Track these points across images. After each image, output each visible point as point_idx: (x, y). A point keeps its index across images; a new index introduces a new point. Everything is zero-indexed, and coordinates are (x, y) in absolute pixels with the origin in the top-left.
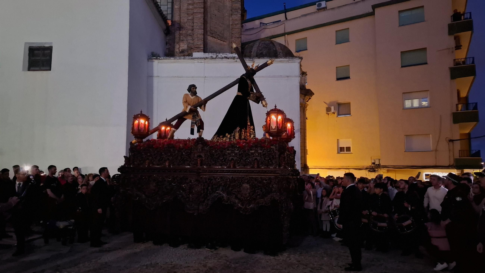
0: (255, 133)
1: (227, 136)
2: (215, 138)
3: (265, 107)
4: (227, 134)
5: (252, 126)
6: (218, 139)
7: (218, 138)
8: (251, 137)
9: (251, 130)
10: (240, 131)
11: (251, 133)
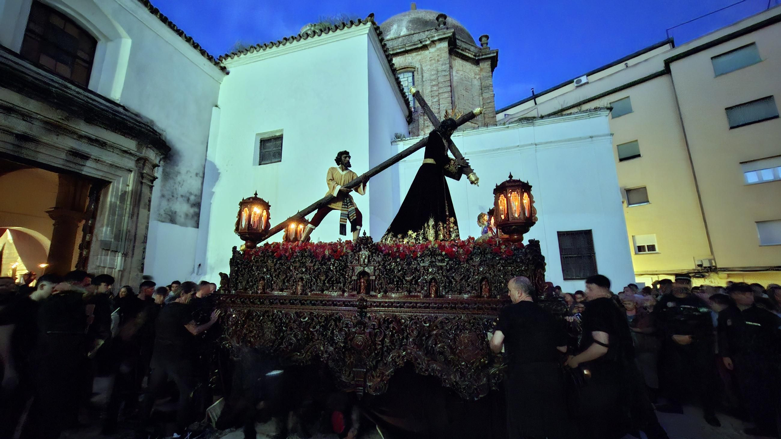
0: (458, 229)
1: (410, 235)
2: (389, 239)
3: (475, 184)
4: (410, 232)
5: (453, 218)
6: (394, 241)
7: (394, 239)
8: (451, 237)
9: (452, 225)
10: (436, 226)
11: (452, 230)
